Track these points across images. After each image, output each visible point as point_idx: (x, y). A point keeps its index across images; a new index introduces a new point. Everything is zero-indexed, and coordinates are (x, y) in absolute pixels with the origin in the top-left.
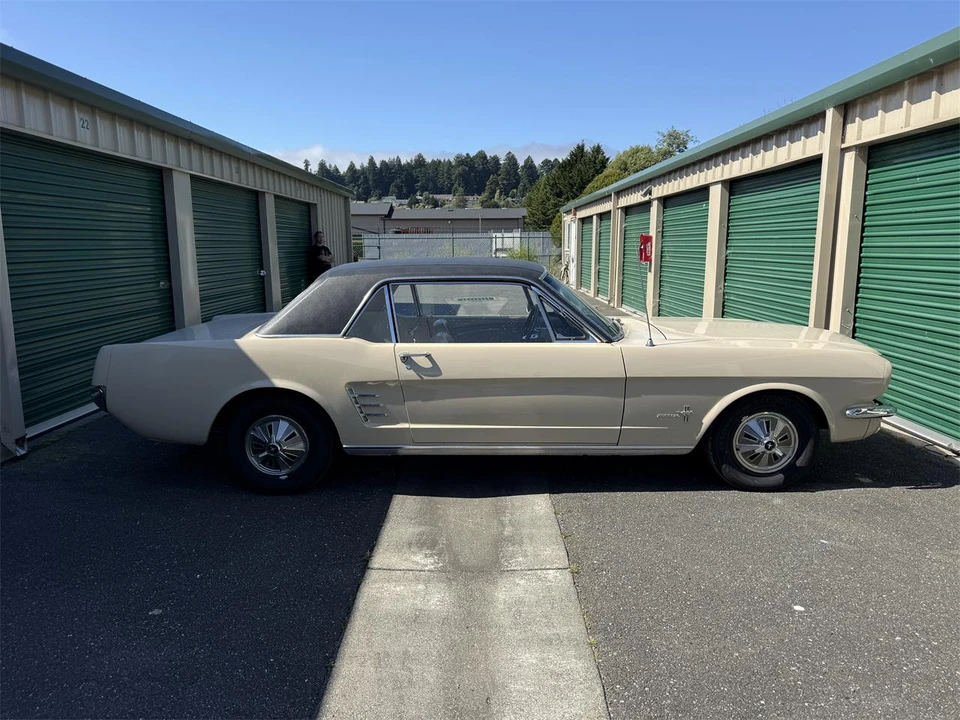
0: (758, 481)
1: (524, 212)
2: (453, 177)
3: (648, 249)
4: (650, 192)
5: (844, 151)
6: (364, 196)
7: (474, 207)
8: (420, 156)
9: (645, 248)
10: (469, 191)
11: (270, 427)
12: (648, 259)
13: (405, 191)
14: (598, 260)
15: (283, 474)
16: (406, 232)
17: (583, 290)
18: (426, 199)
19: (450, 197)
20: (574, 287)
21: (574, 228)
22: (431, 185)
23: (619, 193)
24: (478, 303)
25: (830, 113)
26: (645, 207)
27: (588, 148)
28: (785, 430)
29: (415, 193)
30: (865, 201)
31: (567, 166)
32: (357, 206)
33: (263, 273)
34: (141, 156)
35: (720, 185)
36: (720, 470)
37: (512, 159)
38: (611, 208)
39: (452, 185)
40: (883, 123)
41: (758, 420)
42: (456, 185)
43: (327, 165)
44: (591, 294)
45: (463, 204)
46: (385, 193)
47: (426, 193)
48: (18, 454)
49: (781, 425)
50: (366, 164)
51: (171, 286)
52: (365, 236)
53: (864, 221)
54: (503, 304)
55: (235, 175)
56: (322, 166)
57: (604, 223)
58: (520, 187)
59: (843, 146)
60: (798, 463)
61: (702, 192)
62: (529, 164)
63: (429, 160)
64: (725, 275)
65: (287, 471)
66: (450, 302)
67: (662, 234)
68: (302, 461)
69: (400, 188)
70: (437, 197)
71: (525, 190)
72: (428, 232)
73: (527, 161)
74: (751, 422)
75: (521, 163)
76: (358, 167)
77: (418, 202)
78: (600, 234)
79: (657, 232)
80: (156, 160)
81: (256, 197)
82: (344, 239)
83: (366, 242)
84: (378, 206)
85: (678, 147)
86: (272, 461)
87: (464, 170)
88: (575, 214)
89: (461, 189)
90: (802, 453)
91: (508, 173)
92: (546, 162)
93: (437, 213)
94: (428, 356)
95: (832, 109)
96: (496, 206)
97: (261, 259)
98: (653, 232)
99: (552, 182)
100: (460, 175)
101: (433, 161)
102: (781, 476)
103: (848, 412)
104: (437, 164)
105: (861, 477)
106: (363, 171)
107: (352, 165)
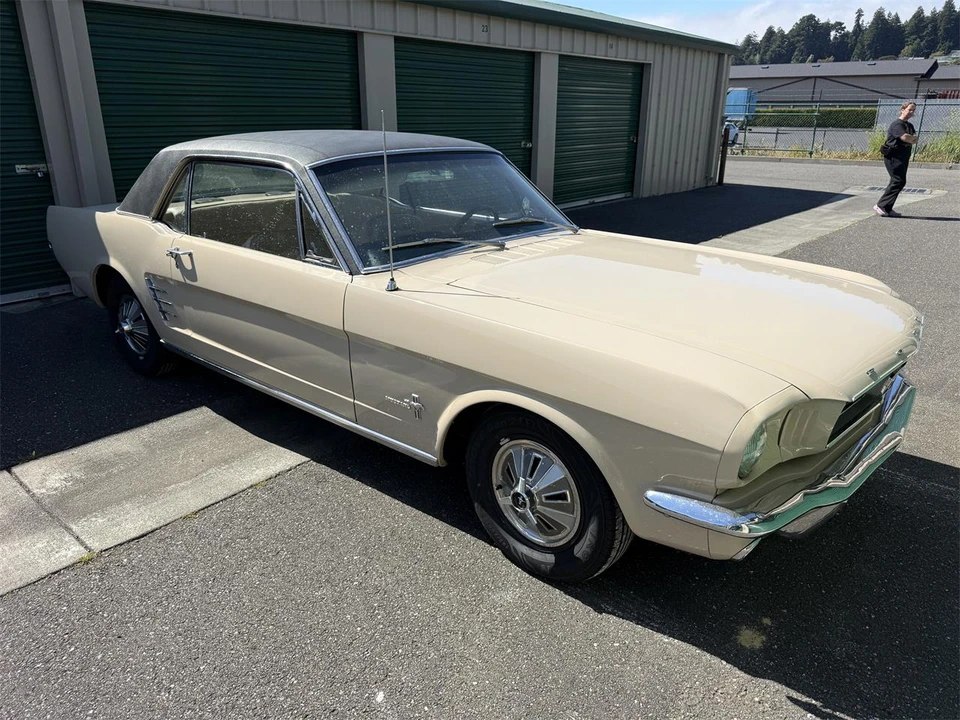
15: (141, 355)
28: (562, 484)
41: (526, 452)
43: (886, 14)
49: (557, 473)
52: (882, 101)
55: (481, 36)
56: (879, 16)
60: (576, 549)
65: (143, 352)
68: (149, 346)
74: (516, 451)
76: (927, 13)
83: (881, 110)
90: (583, 535)
94: (190, 255)
97: (530, 129)
102: (552, 560)
105: (759, 630)
106: (935, 17)
107: (920, 12)
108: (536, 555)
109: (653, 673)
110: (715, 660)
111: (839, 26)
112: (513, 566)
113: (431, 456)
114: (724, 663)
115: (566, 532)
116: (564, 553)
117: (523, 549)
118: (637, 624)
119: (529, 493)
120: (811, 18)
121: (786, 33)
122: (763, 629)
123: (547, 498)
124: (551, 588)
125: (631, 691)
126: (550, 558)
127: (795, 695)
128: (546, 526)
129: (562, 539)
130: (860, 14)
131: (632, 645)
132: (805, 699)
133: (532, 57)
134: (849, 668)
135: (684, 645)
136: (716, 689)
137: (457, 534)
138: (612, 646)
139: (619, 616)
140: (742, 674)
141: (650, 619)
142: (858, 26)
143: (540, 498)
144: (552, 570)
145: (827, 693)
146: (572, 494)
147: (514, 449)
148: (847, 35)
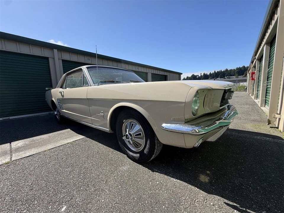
8: (227, 69)
13: (222, 76)
15: (59, 119)
19: (234, 77)
22: (229, 75)
28: (140, 130)
39: (235, 74)
41: (130, 123)
50: (213, 72)
56: (204, 74)
60: (145, 151)
63: (229, 70)
69: (221, 76)
70: (230, 77)
76: (212, 73)
87: (238, 71)
89: (237, 75)
98: (256, 71)
100: (237, 72)
101: (230, 70)
104: (231, 70)
105: (206, 175)
107: (210, 73)
108: (135, 155)
109: (170, 193)
110: (193, 187)
111: (198, 76)
112: (129, 159)
113: (107, 129)
114: (196, 188)
115: (142, 146)
116: (141, 153)
117: (131, 153)
118: (165, 175)
119: (130, 134)
120: (193, 75)
122: (207, 175)
123: (136, 135)
124: (139, 165)
125: (162, 202)
126: (138, 155)
127: (227, 201)
128: (136, 145)
129: (141, 148)
130: (201, 74)
131: (163, 183)
132: (231, 203)
133: (147, 73)
134: (243, 188)
135: (181, 182)
136: (195, 199)
137: (116, 152)
138: (156, 183)
139: (159, 173)
140: (204, 193)
141: (169, 173)
143: (134, 135)
144: (139, 159)
145: (239, 199)
146: (143, 133)
147: (127, 123)
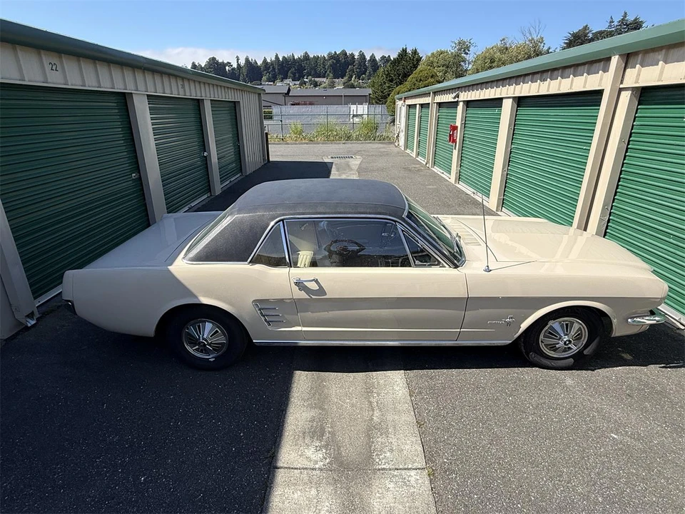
0: (554, 363)
1: (370, 91)
2: (326, 67)
3: (455, 135)
4: (458, 96)
5: (621, 90)
6: (273, 79)
7: (339, 87)
8: (306, 53)
9: (453, 134)
10: (336, 77)
11: (199, 327)
12: (454, 141)
13: (297, 76)
14: (419, 133)
15: (211, 358)
16: (298, 104)
17: (408, 151)
18: (310, 81)
19: (324, 80)
20: (403, 149)
21: (404, 110)
22: (313, 72)
23: (435, 93)
24: (343, 160)
25: (615, 60)
26: (454, 105)
27: (409, 51)
28: (580, 329)
29: (303, 78)
30: (632, 129)
31: (397, 62)
32: (269, 87)
33: (206, 154)
34: (106, 86)
35: (511, 100)
36: (528, 356)
37: (362, 56)
38: (430, 102)
39: (326, 72)
40: (662, 72)
41: (560, 323)
42: (328, 72)
43: (250, 59)
44: (414, 155)
45: (332, 85)
46: (285, 77)
47: (310, 77)
48: (29, 325)
49: (576, 326)
50: (273, 59)
51: (140, 175)
52: (273, 107)
53: (628, 144)
54: (359, 162)
55: (181, 91)
56: (247, 60)
57: (424, 110)
58: (367, 74)
59: (621, 86)
60: (585, 352)
61: (497, 102)
62: (373, 59)
63: (311, 56)
64: (509, 162)
65: (214, 355)
66: (326, 160)
67: (464, 125)
68: (224, 349)
69: (294, 74)
70: (317, 79)
71: (370, 75)
72: (311, 104)
73: (371, 57)
74: (555, 324)
75: (368, 58)
77: (305, 83)
78: (420, 117)
79: (462, 124)
80: (119, 88)
81: (198, 103)
82: (259, 122)
83: (274, 111)
84: (281, 86)
85: (464, 50)
86: (203, 349)
87: (333, 62)
88: (404, 102)
89: (331, 75)
90: (589, 345)
91: (360, 65)
92: (383, 57)
93: (318, 91)
94: (316, 281)
95: (617, 57)
96: (353, 87)
97: (204, 145)
98: (458, 124)
99: (387, 73)
100: (331, 65)
101: (314, 57)
102: (571, 360)
103: (629, 320)
104: (316, 58)
106: (272, 63)
107: (265, 59)
111: (229, 64)
115: (578, 347)
120: (214, 59)
121: (203, 66)
123: (575, 337)
130: (238, 58)
142: (239, 65)
148: (234, 69)
